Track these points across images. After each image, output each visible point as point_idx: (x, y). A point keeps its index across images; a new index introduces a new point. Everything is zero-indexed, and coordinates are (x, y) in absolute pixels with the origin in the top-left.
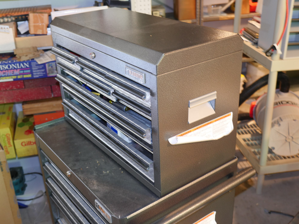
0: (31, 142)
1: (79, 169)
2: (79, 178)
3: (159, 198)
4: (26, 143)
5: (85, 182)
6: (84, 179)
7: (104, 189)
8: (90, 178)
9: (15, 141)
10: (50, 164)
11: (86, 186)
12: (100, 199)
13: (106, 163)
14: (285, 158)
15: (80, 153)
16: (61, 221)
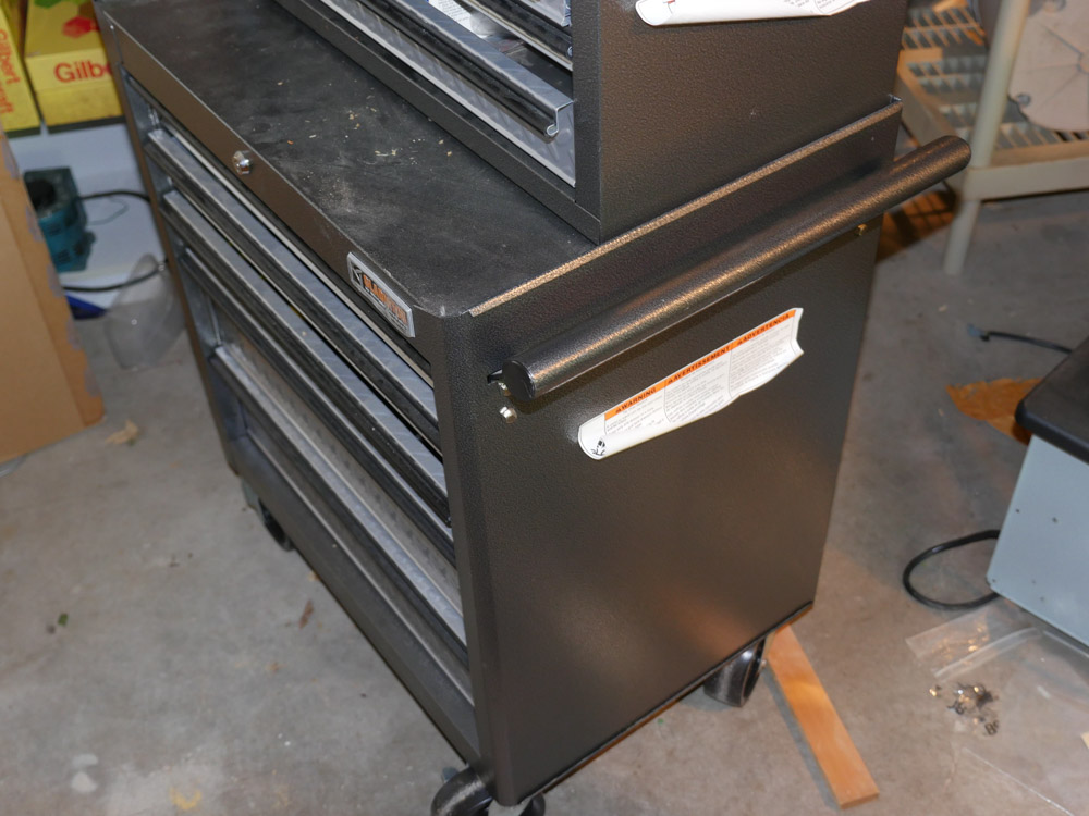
0: (91, 67)
1: (281, 141)
2: (283, 174)
3: (595, 245)
4: (73, 69)
5: (306, 189)
6: (300, 179)
7: (382, 215)
8: (325, 176)
9: (30, 61)
10: (171, 135)
11: (310, 202)
12: (365, 250)
13: (383, 119)
14: (1063, 136)
15: (280, 83)
16: (227, 352)
